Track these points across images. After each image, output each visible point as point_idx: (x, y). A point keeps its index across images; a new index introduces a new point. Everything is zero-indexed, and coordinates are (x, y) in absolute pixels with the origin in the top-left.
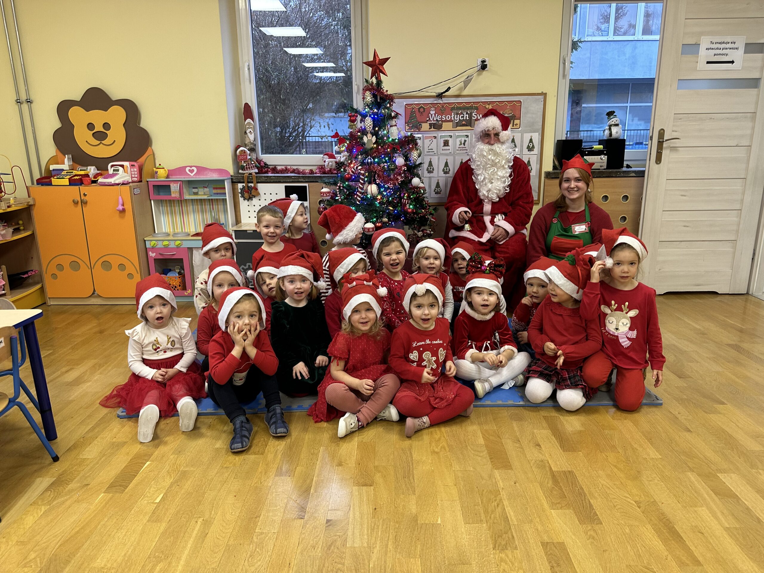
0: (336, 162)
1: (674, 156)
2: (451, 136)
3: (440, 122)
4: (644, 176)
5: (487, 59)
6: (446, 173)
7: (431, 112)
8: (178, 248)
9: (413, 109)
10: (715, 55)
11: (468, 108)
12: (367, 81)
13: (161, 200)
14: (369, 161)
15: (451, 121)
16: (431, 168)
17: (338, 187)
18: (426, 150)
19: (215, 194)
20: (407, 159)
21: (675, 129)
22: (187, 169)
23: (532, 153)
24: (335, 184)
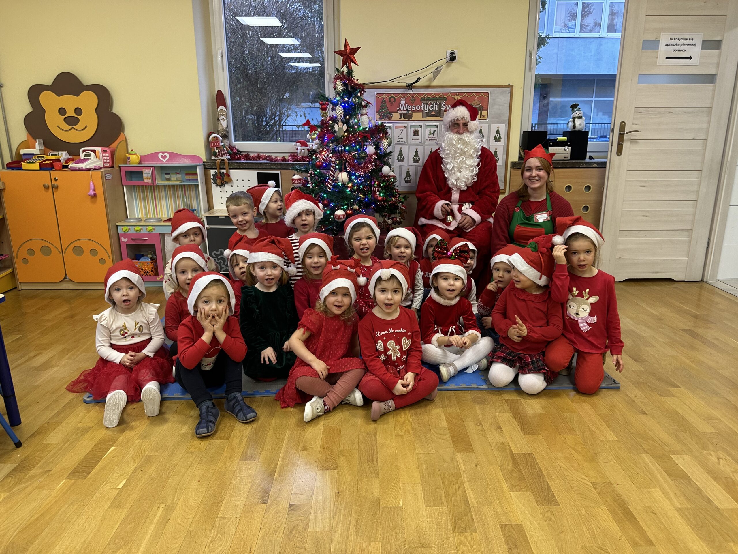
0: (308, 150)
1: (634, 148)
2: (421, 126)
3: (410, 112)
4: (605, 168)
5: (456, 51)
6: (415, 162)
7: (402, 102)
8: (150, 233)
9: (384, 98)
10: (674, 50)
11: (437, 99)
12: (338, 70)
13: (134, 186)
14: (340, 149)
15: (420, 111)
16: (401, 157)
17: (309, 175)
18: (397, 139)
19: (187, 180)
20: (377, 148)
21: (635, 122)
22: (160, 155)
23: (499, 143)
24: (307, 171)
